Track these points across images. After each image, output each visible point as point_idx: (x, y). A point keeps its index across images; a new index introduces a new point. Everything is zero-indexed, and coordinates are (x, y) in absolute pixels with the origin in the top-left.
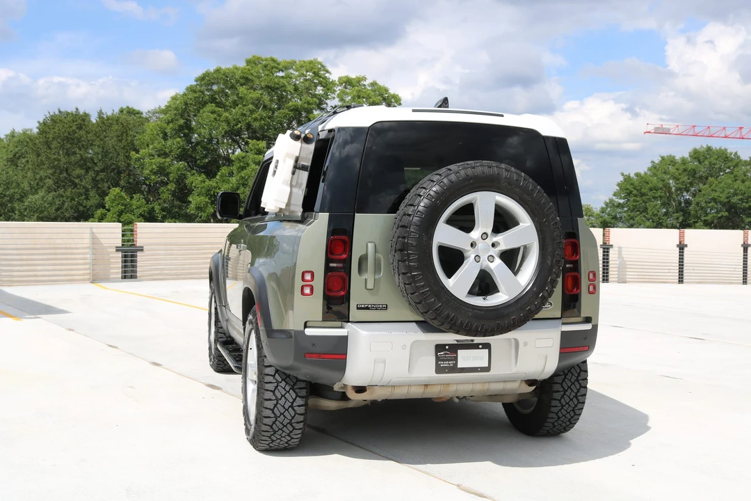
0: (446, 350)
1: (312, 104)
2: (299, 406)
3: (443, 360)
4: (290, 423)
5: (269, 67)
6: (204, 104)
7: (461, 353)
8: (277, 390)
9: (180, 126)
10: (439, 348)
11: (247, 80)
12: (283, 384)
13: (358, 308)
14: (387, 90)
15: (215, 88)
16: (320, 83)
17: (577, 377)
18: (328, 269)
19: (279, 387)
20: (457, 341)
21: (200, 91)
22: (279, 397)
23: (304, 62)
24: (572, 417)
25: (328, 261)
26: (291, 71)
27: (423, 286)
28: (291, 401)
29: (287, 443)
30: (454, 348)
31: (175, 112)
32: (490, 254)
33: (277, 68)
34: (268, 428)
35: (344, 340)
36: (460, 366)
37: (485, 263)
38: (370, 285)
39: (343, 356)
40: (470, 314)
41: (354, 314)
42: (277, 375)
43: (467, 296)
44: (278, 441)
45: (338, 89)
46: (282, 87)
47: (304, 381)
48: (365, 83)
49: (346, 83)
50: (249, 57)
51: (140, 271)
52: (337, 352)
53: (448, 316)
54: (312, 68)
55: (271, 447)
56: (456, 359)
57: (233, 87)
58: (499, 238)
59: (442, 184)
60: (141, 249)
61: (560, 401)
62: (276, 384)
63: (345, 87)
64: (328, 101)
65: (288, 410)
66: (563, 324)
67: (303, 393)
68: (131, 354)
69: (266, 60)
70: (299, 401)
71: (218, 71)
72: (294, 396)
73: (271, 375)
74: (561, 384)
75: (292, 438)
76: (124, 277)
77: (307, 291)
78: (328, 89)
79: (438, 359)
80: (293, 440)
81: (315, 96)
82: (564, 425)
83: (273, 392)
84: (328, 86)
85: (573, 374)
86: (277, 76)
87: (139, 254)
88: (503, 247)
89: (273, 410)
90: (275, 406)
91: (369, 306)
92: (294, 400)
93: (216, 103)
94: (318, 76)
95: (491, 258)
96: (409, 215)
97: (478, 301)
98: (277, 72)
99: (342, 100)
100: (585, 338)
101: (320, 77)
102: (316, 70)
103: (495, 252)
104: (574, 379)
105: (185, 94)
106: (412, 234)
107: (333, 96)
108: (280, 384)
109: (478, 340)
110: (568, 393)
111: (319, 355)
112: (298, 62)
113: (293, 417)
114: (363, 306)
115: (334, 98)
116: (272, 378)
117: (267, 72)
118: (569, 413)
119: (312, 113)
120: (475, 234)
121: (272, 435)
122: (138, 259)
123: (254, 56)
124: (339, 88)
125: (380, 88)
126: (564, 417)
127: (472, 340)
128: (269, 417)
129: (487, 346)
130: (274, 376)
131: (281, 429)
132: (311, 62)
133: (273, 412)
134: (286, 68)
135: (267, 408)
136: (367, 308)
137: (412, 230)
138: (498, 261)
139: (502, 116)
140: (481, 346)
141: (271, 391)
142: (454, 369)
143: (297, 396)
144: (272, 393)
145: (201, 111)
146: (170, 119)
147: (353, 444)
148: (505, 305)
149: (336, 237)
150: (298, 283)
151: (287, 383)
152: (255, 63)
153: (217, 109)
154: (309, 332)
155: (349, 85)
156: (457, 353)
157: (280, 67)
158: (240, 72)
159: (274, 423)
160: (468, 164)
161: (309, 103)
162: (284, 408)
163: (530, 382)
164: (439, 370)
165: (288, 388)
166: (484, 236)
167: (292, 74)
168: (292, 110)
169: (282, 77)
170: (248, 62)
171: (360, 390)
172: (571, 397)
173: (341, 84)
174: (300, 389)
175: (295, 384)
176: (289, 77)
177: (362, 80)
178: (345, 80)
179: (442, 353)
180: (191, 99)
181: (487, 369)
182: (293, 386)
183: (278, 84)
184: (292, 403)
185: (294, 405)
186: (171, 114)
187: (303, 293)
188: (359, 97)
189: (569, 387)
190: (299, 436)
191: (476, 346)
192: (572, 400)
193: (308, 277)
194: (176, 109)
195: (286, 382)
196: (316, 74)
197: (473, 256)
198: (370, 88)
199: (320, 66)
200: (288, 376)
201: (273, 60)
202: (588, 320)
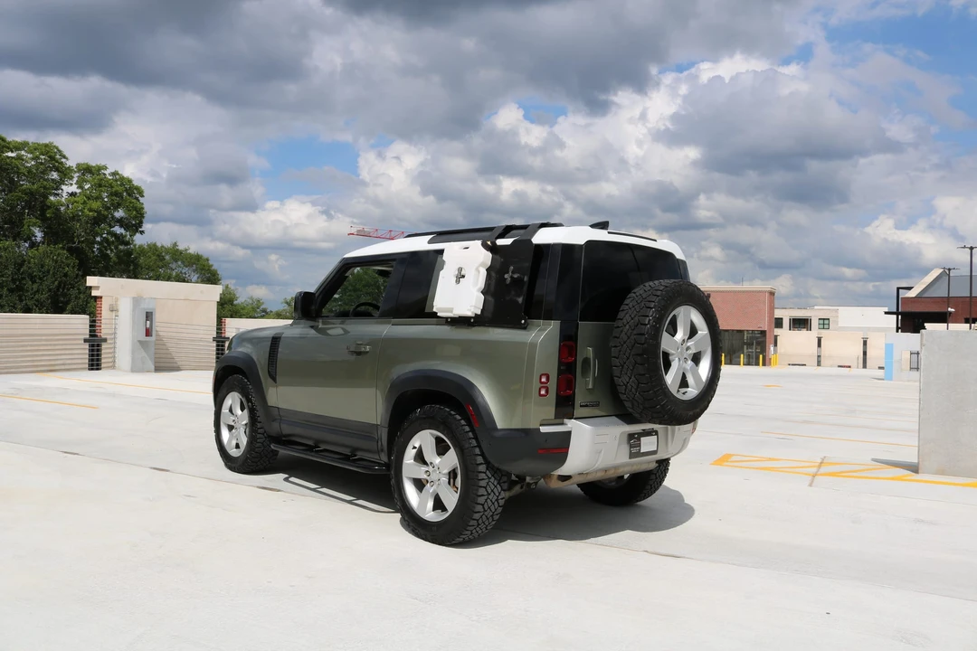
0: (635, 438)
1: (49, 189)
2: (502, 499)
3: (634, 447)
4: (492, 516)
7: (644, 440)
8: (488, 486)
10: (631, 436)
12: (492, 480)
13: (581, 406)
16: (57, 170)
18: (560, 372)
19: (489, 483)
20: (643, 430)
22: (490, 491)
23: (39, 145)
26: (23, 152)
28: (497, 494)
29: (481, 535)
30: (640, 436)
33: (8, 148)
35: (568, 435)
36: (642, 451)
38: (591, 385)
39: (566, 449)
41: (578, 411)
42: (488, 471)
43: (678, 392)
45: (76, 175)
48: (105, 172)
49: (84, 169)
52: (561, 445)
53: (670, 409)
54: (48, 152)
56: (639, 445)
58: (690, 343)
62: (487, 481)
63: (83, 174)
64: (63, 187)
70: (503, 494)
72: (500, 490)
73: (483, 472)
75: (487, 529)
77: (543, 392)
78: (65, 175)
79: (631, 446)
80: (485, 532)
81: (47, 180)
84: (65, 173)
86: (8, 157)
88: (693, 350)
89: (483, 505)
90: (486, 501)
91: (587, 404)
92: (499, 493)
94: (54, 160)
95: (687, 360)
98: (7, 152)
99: (80, 187)
101: (57, 162)
102: (52, 154)
103: (688, 355)
107: (71, 182)
108: (490, 480)
111: (549, 449)
112: (31, 144)
113: (495, 510)
114: (584, 404)
115: (71, 184)
119: (48, 198)
120: (677, 339)
121: (474, 529)
125: (122, 178)
128: (479, 512)
132: (46, 145)
134: (16, 149)
135: (479, 504)
138: (690, 363)
139: (657, 241)
140: (655, 433)
142: (639, 454)
148: (697, 398)
149: (566, 343)
150: (536, 385)
154: (543, 429)
155: (89, 172)
156: (641, 441)
159: (481, 516)
161: (45, 188)
162: (492, 502)
164: (632, 455)
165: (495, 483)
166: (683, 341)
168: (26, 194)
169: (14, 158)
171: (566, 478)
173: (79, 170)
174: (504, 482)
175: (501, 478)
176: (19, 158)
177: (103, 169)
178: (83, 167)
179: (632, 441)
181: (654, 453)
182: (500, 480)
184: (498, 497)
187: (540, 394)
188: (100, 186)
190: (493, 526)
191: (652, 433)
193: (544, 380)
195: (494, 477)
196: (52, 158)
197: (676, 360)
198: (111, 178)
199: (55, 151)
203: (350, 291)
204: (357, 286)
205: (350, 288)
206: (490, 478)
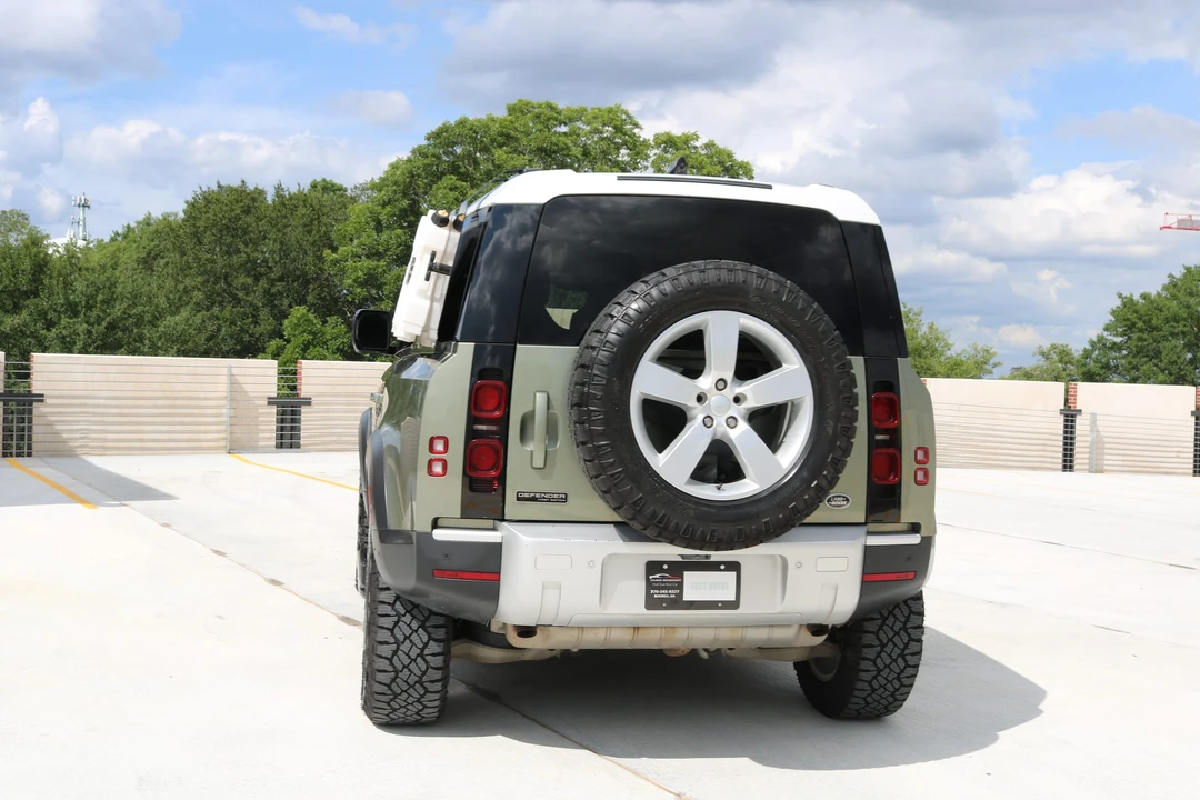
0: (664, 572)
2: (433, 655)
3: (659, 588)
4: (420, 682)
5: (543, 118)
6: (440, 176)
7: (688, 575)
8: (397, 628)
9: (401, 210)
10: (653, 567)
11: (508, 137)
12: (408, 618)
13: (519, 499)
14: (730, 156)
15: (459, 150)
16: (625, 143)
17: (905, 623)
18: (471, 434)
19: (401, 624)
20: (682, 556)
21: (434, 155)
22: (401, 638)
23: (600, 111)
24: (897, 690)
25: (472, 420)
27: (612, 464)
28: (421, 646)
29: (417, 714)
30: (678, 568)
31: (394, 188)
32: (730, 413)
33: (556, 119)
34: (384, 689)
35: (495, 550)
36: (687, 597)
37: (720, 427)
38: (539, 462)
39: (495, 574)
40: (692, 513)
41: (512, 508)
42: (398, 603)
43: (688, 483)
44: (403, 710)
45: (653, 153)
46: (563, 149)
47: (441, 615)
48: (697, 144)
49: (666, 143)
50: (513, 101)
51: (305, 437)
52: (485, 567)
53: (654, 514)
54: (612, 120)
55: (393, 719)
56: (680, 586)
57: (485, 150)
58: (747, 388)
59: (648, 297)
60: (308, 402)
61: (874, 662)
62: (396, 619)
63: (665, 151)
65: (415, 660)
66: (869, 533)
67: (441, 633)
68: (244, 566)
69: (540, 106)
70: (434, 647)
71: (462, 123)
72: (425, 639)
73: (389, 604)
74: (877, 634)
75: (425, 707)
76: (280, 446)
77: (438, 468)
78: (638, 154)
79: (649, 585)
80: (427, 710)
81: (615, 163)
82: (884, 702)
83: (392, 630)
84: (637, 149)
85: (896, 618)
86: (555, 133)
87: (304, 409)
88: (752, 402)
89: (390, 660)
90: (395, 653)
91: (537, 496)
92: (426, 645)
93: (459, 174)
94: (621, 132)
95: (732, 421)
96: (593, 348)
97: (707, 492)
98: (556, 126)
99: (659, 171)
100: (909, 559)
101: (625, 134)
102: (618, 123)
103: (738, 411)
104: (898, 625)
105: (409, 160)
106: (596, 378)
107: (646, 164)
108: (403, 619)
109: (716, 556)
110: (888, 649)
111: (456, 572)
112: (589, 110)
113: (424, 673)
114: (526, 495)
115: (646, 167)
116: (390, 608)
117: (539, 126)
118: (891, 682)
120: (705, 382)
121: (392, 700)
122: (303, 417)
123: (520, 101)
124: (655, 151)
125: (720, 152)
126: (882, 690)
127: (707, 557)
128: (385, 671)
129: (734, 566)
130: (393, 605)
131: (405, 691)
132: (610, 111)
133: (391, 664)
134: (570, 120)
135: (381, 657)
136: (534, 499)
137: (596, 372)
138: (743, 426)
139: (770, 187)
140: (723, 567)
141: (387, 629)
142: (677, 603)
143: (430, 638)
144: (389, 633)
145: (435, 187)
146: (386, 198)
147: (534, 720)
148: (751, 499)
149: (484, 382)
150: (424, 455)
151: (414, 617)
152: (522, 112)
153: (459, 183)
154: (439, 534)
155: (671, 147)
156: (682, 577)
157: (562, 117)
158: (497, 125)
159: (393, 680)
160: (694, 266)
162: (409, 657)
163: (817, 629)
164: (651, 603)
165: (415, 625)
166: (721, 385)
167: (580, 128)
169: (565, 134)
170: (511, 110)
171: (526, 631)
172: (894, 656)
173: (658, 145)
174: (436, 627)
175: (427, 619)
176: (574, 134)
177: (692, 139)
178: (664, 138)
179: (657, 576)
180: (419, 168)
181: (734, 605)
182: (424, 622)
183: (556, 145)
184: (423, 650)
185: (425, 653)
186: (387, 192)
187: (430, 472)
189: (890, 640)
190: (437, 703)
191: (714, 566)
192: (895, 660)
193: (439, 446)
194: (396, 183)
195: (412, 615)
196: (619, 130)
197: (700, 417)
198: (704, 152)
199: (624, 117)
200: (416, 606)
201: (551, 107)
202: (914, 528)
203: (1141, 330)
204: (1154, 322)
205: (1140, 324)
206: (398, 614)
